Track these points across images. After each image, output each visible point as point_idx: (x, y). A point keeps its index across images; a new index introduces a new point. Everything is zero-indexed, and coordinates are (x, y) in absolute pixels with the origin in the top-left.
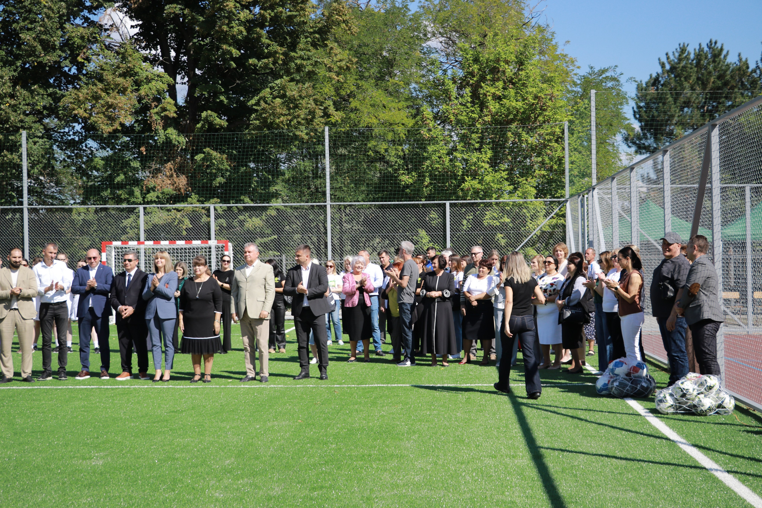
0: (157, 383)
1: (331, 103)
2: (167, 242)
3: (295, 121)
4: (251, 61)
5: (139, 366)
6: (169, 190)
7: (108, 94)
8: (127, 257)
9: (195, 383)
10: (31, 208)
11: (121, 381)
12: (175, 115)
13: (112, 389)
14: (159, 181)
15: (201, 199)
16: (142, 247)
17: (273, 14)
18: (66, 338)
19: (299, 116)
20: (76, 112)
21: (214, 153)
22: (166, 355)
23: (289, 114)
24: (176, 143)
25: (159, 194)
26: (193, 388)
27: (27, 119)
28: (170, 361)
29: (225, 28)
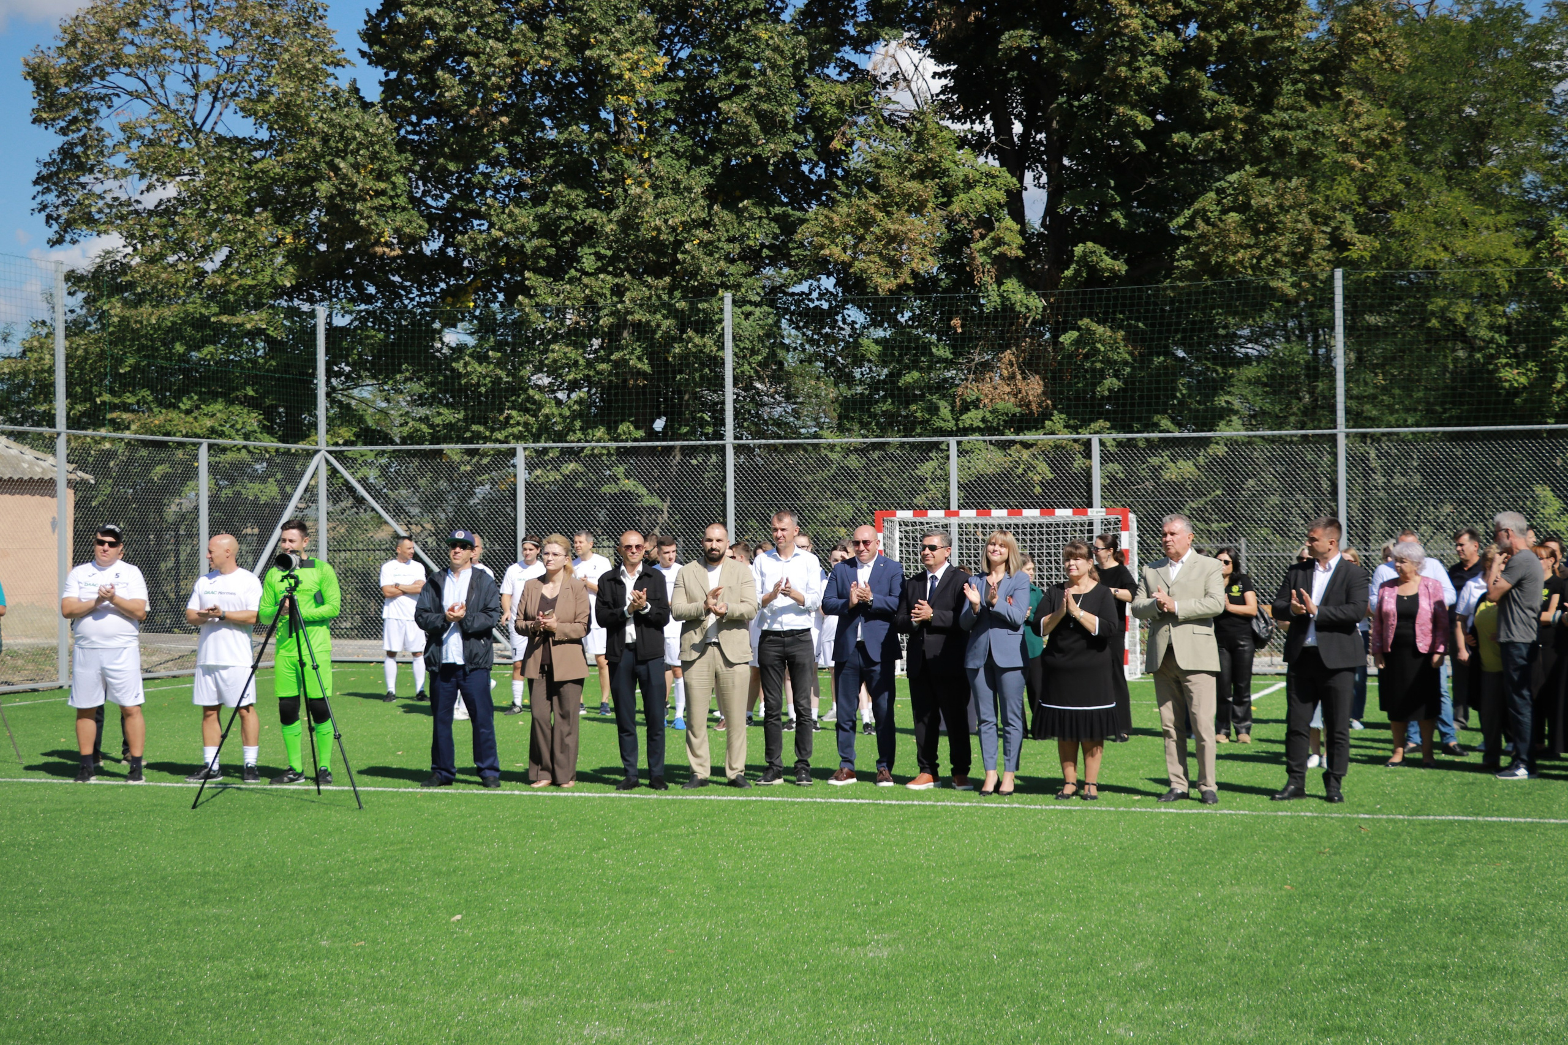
0: (988, 797)
1: (1349, 219)
2: (1004, 513)
3: (1269, 259)
4: (1176, 137)
5: (952, 762)
6: (1009, 405)
7: (889, 214)
8: (928, 541)
9: (1066, 801)
10: (740, 445)
11: (917, 792)
12: (1020, 253)
13: (901, 807)
14: (986, 388)
15: (1072, 422)
16: (954, 521)
17: (1223, 38)
18: (809, 703)
19: (1277, 248)
20: (827, 252)
21: (1100, 330)
22: (1006, 741)
23: (1256, 245)
24: (1023, 310)
25: (988, 415)
26: (1061, 811)
27: (732, 269)
28: (1013, 753)
29: (1123, 71)
